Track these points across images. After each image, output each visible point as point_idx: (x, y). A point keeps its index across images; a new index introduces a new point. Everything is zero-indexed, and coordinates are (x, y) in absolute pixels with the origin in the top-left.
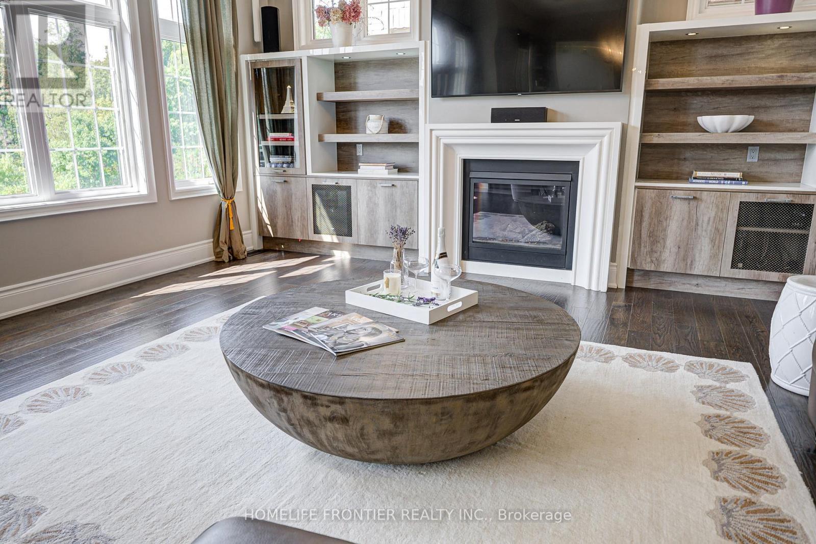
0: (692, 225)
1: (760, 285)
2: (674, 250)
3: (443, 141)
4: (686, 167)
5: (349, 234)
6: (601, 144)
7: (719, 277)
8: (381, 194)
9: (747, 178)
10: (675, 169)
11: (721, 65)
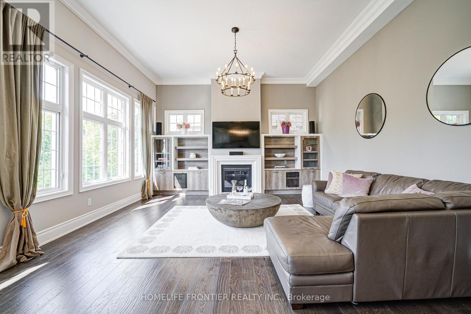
0: (277, 178)
1: (292, 191)
2: (274, 184)
3: (216, 160)
4: (273, 165)
5: (186, 187)
6: (257, 160)
7: (284, 190)
8: (197, 175)
9: (286, 167)
10: (271, 166)
11: (277, 143)
